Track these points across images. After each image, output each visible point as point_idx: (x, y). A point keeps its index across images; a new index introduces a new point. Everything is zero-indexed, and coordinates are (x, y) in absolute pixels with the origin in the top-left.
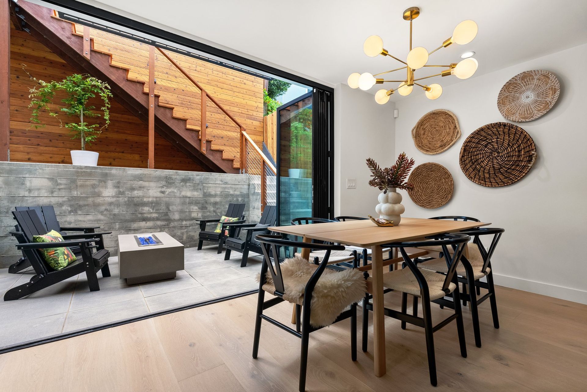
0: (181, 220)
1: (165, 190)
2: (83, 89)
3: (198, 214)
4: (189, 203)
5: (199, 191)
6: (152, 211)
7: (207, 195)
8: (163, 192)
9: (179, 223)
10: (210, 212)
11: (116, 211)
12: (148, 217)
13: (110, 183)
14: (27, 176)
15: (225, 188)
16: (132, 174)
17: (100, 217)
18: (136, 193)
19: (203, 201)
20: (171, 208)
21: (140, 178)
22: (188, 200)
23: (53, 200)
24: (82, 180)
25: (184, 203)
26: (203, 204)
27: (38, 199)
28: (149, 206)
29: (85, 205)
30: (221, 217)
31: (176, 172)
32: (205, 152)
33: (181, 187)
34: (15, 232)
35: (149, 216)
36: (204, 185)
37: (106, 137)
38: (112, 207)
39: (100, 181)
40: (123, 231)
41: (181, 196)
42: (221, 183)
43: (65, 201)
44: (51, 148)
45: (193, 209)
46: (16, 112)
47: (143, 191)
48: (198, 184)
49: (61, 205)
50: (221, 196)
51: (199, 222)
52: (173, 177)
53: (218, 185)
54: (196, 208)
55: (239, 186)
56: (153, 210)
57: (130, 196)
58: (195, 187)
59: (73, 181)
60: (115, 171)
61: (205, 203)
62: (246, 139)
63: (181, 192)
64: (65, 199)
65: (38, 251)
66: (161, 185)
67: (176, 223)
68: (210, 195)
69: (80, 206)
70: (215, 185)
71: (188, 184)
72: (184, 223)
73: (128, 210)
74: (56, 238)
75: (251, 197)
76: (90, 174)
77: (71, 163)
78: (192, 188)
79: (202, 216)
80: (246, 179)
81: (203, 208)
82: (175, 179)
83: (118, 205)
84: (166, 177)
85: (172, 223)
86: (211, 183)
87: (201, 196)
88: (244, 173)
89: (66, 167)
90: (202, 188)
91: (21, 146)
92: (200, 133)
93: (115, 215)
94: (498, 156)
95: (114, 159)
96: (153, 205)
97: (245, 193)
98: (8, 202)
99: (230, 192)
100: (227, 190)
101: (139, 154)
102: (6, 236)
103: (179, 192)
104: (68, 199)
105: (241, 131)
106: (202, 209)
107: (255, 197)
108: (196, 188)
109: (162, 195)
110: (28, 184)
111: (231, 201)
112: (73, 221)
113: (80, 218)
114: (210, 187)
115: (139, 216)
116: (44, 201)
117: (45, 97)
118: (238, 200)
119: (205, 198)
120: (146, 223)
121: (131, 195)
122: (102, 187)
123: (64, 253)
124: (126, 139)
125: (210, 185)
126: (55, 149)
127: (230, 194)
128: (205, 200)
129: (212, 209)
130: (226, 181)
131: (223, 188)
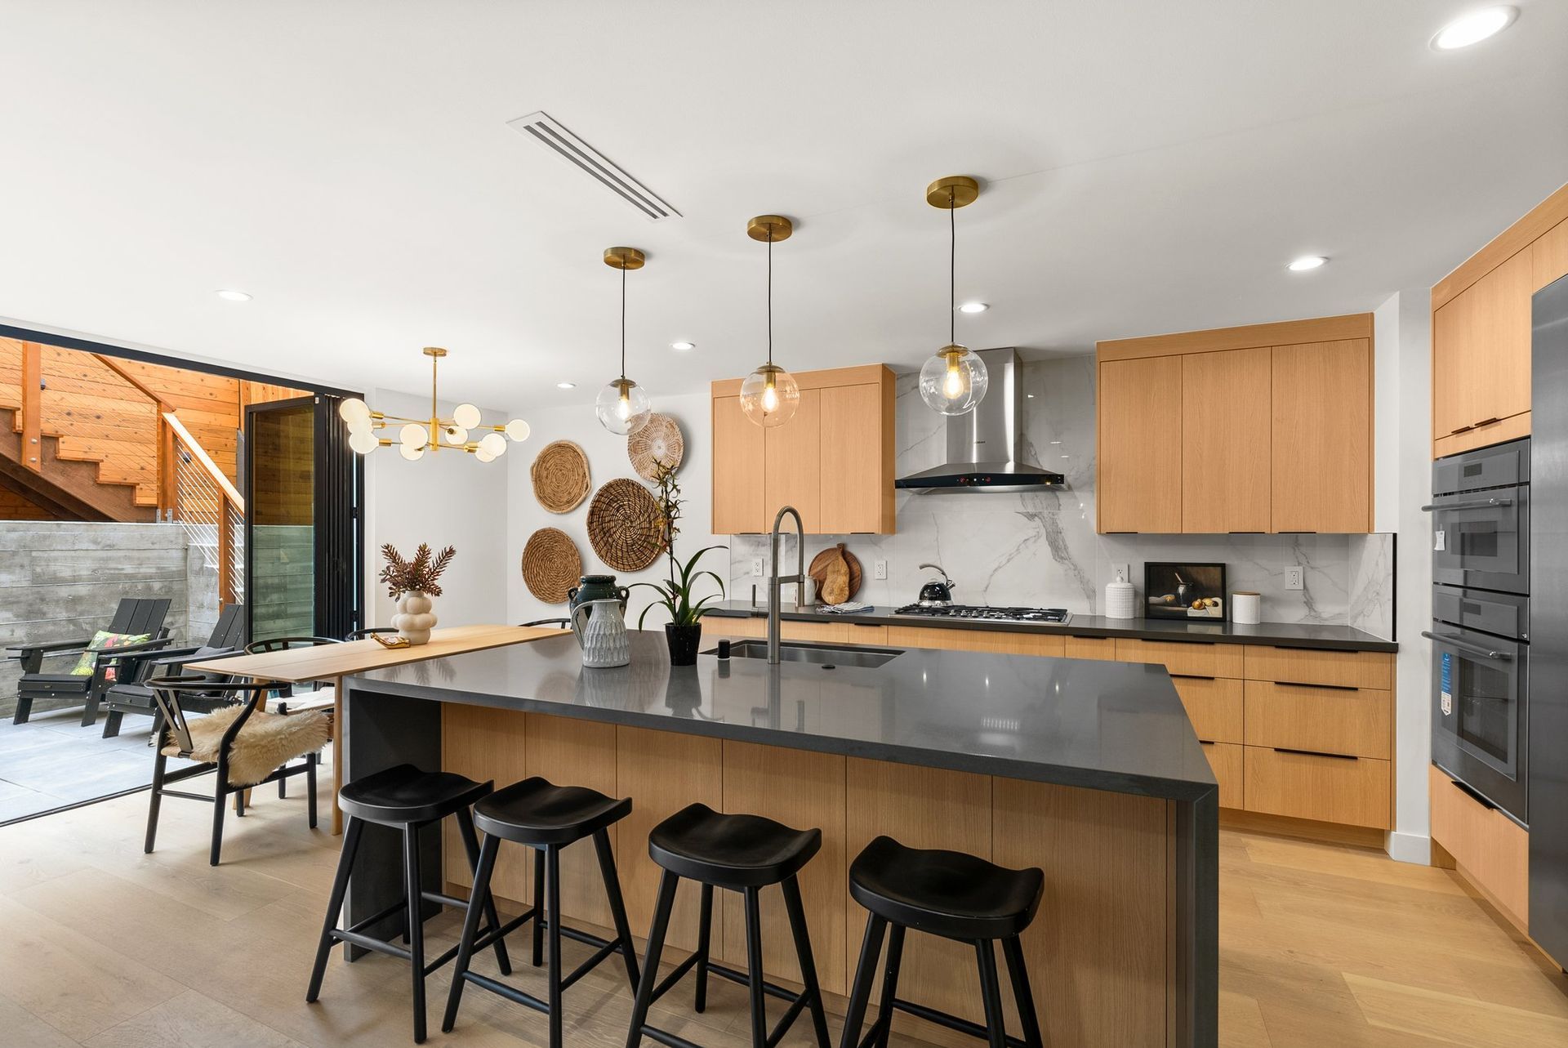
3: (13, 631)
5: (18, 570)
7: (45, 580)
10: (54, 623)
15: (108, 559)
19: (30, 597)
26: (31, 605)
30: (94, 634)
32: (35, 466)
36: (34, 554)
42: (92, 547)
48: (14, 553)
50: (94, 579)
51: (17, 653)
53: (82, 554)
54: (8, 615)
55: (155, 553)
61: (38, 601)
62: (175, 436)
68: (57, 581)
70: (72, 553)
75: (192, 579)
79: (28, 635)
80: (178, 534)
81: (32, 612)
86: (59, 548)
87: (25, 584)
88: (170, 519)
90: (26, 562)
92: (19, 416)
94: (631, 526)
97: (175, 569)
99: (123, 569)
100: (112, 565)
105: (159, 412)
106: (28, 618)
107: (203, 580)
108: (7, 563)
111: (127, 593)
114: (56, 559)
118: (149, 588)
119: (39, 589)
125: (53, 554)
127: (125, 574)
128: (38, 592)
129: (64, 614)
130: (108, 542)
131: (102, 559)
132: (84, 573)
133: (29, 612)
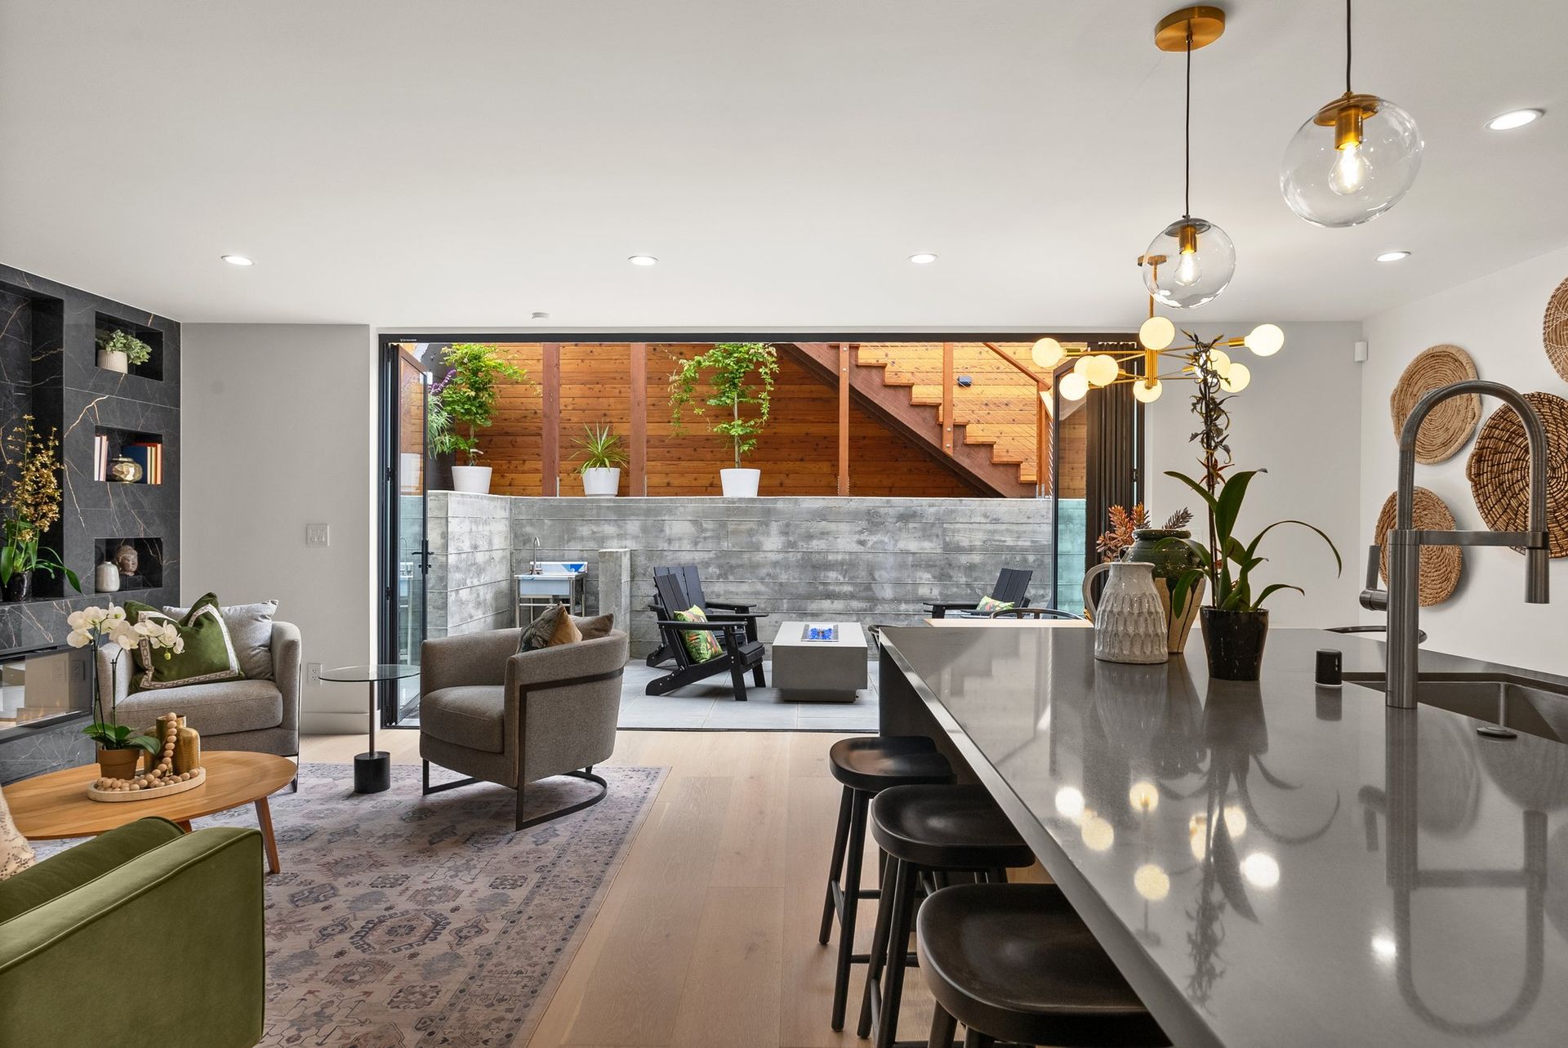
0: (897, 600)
1: (865, 538)
2: (738, 361)
3: (931, 590)
4: (912, 566)
5: (935, 539)
6: (842, 580)
7: (951, 549)
8: (862, 543)
9: (893, 606)
10: (958, 586)
11: (784, 578)
12: (835, 591)
13: (774, 527)
14: (666, 518)
15: (995, 532)
16: (808, 508)
17: (761, 587)
18: (817, 545)
19: (943, 562)
20: (876, 576)
21: (821, 515)
22: (910, 558)
23: (698, 557)
24: (734, 522)
25: (902, 566)
26: (942, 569)
27: (680, 553)
28: (838, 571)
29: (739, 566)
30: (980, 598)
31: (888, 501)
32: (950, 452)
33: (898, 532)
34: (654, 605)
35: (837, 589)
36: (945, 525)
37: (775, 433)
38: (778, 570)
39: (760, 523)
40: (794, 616)
41: (896, 550)
42: (984, 520)
43: (711, 559)
44: (695, 463)
45: (921, 578)
46: (652, 408)
47: (827, 540)
48: (933, 524)
49: (707, 564)
50: (984, 549)
51: (931, 608)
52: (882, 510)
53: (976, 526)
54: (929, 576)
55: (1030, 528)
56: (844, 578)
57: (805, 550)
58: (926, 533)
59: (723, 525)
60: (782, 503)
61: (947, 566)
63: (897, 541)
64: (712, 555)
65: (679, 633)
66: (860, 529)
67: (887, 608)
68: (959, 549)
69: (731, 567)
70: (970, 526)
71: (911, 525)
72: (903, 607)
73: (802, 577)
74: (698, 617)
76: (745, 512)
77: (721, 494)
78: (919, 534)
79: (941, 594)
81: (943, 577)
82: (885, 514)
83: (787, 567)
84: (868, 512)
85: (879, 606)
86: (961, 521)
87: (939, 551)
88: (1043, 494)
89: (713, 501)
90: (940, 533)
91: (658, 463)
92: (941, 408)
93: (781, 584)
94: (1553, 478)
95: (787, 475)
96: (845, 568)
97: (1046, 543)
98: (645, 559)
99: (1005, 541)
100: (997, 537)
101: (830, 461)
102: (643, 611)
103: (892, 542)
104: (716, 554)
105: (1038, 391)
106: (940, 580)
108: (928, 533)
109: (861, 548)
110: (667, 530)
111: (1007, 563)
112: (722, 592)
113: (732, 588)
114: (959, 531)
115: (821, 588)
116: (686, 558)
117: (688, 383)
118: (1025, 560)
119: (948, 556)
120: (833, 603)
121: (807, 548)
122: (763, 534)
123: (707, 641)
124: (807, 434)
125: (957, 526)
126: (701, 464)
127: (1007, 546)
128: (947, 558)
129: (964, 579)
130: (995, 517)
131: (990, 531)
132: (978, 543)
133: (942, 575)
